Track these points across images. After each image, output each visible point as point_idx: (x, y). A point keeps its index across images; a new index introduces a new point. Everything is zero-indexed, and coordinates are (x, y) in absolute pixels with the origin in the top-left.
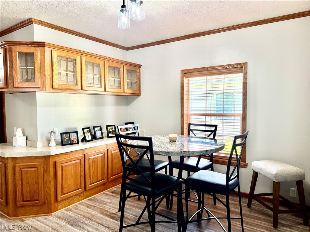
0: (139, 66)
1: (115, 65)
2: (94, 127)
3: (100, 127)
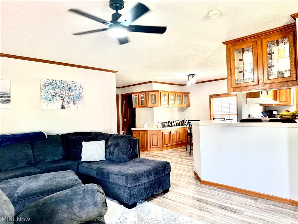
0: (189, 93)
1: (179, 94)
2: (171, 121)
3: (173, 121)
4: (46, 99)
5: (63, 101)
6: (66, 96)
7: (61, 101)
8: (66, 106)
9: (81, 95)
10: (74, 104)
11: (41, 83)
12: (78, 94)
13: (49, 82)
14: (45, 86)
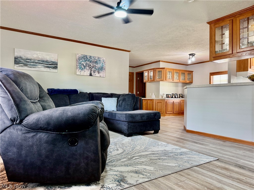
0: (192, 72)
1: (183, 72)
3: (177, 94)
4: (80, 68)
5: (91, 70)
6: (93, 67)
7: (90, 70)
8: (93, 74)
9: (103, 67)
10: (98, 73)
11: (77, 56)
12: (101, 66)
13: (82, 56)
14: (80, 59)
